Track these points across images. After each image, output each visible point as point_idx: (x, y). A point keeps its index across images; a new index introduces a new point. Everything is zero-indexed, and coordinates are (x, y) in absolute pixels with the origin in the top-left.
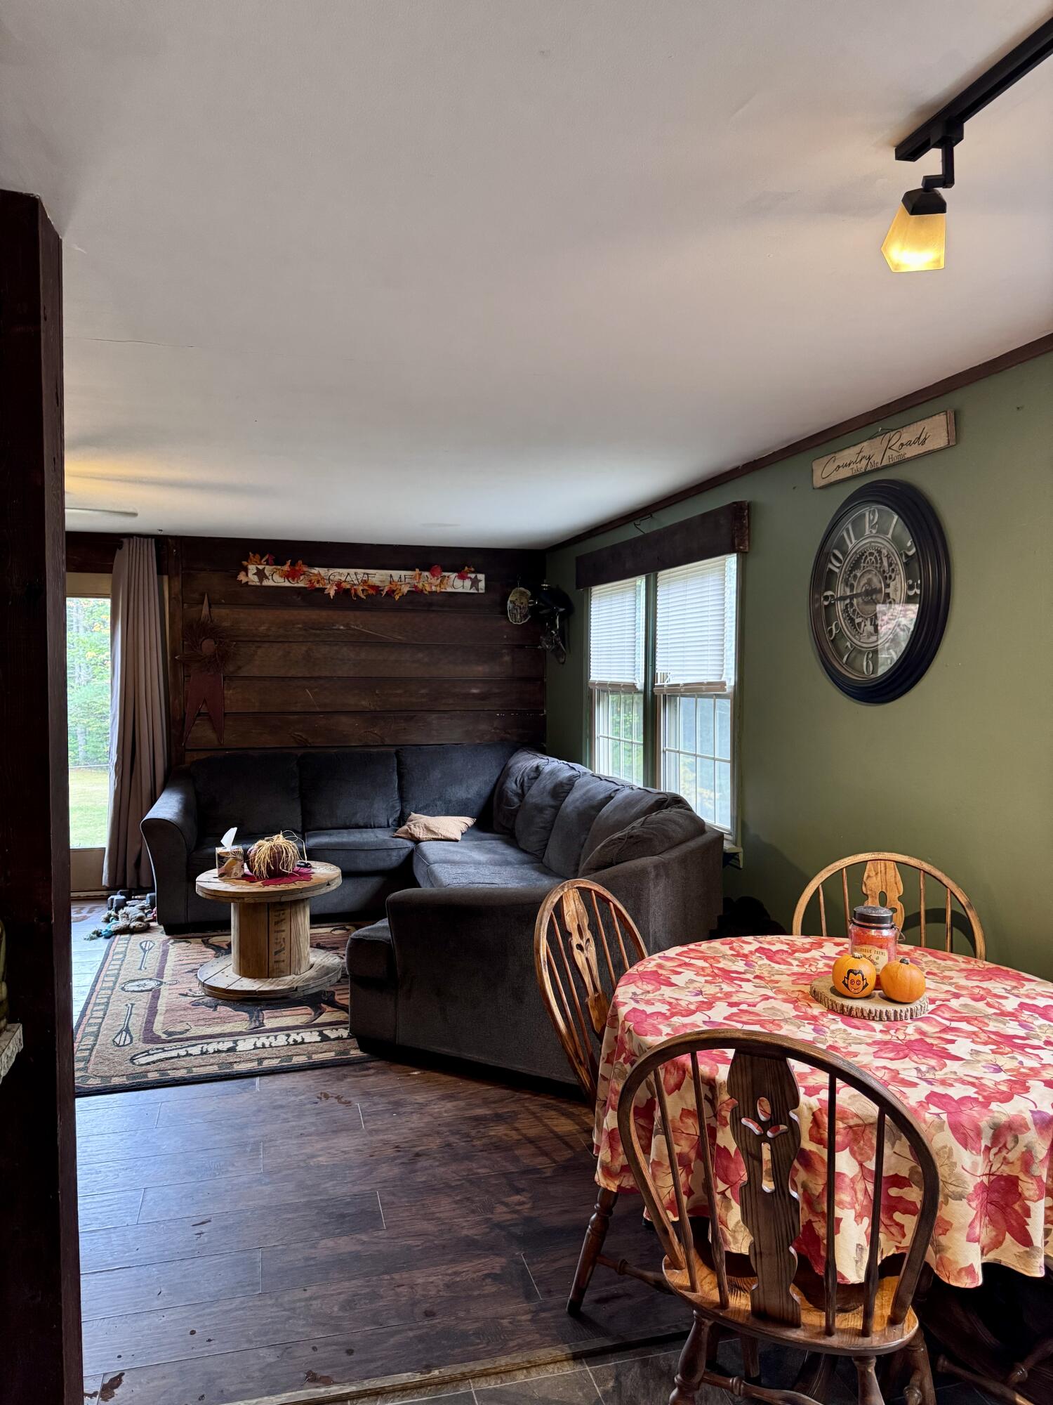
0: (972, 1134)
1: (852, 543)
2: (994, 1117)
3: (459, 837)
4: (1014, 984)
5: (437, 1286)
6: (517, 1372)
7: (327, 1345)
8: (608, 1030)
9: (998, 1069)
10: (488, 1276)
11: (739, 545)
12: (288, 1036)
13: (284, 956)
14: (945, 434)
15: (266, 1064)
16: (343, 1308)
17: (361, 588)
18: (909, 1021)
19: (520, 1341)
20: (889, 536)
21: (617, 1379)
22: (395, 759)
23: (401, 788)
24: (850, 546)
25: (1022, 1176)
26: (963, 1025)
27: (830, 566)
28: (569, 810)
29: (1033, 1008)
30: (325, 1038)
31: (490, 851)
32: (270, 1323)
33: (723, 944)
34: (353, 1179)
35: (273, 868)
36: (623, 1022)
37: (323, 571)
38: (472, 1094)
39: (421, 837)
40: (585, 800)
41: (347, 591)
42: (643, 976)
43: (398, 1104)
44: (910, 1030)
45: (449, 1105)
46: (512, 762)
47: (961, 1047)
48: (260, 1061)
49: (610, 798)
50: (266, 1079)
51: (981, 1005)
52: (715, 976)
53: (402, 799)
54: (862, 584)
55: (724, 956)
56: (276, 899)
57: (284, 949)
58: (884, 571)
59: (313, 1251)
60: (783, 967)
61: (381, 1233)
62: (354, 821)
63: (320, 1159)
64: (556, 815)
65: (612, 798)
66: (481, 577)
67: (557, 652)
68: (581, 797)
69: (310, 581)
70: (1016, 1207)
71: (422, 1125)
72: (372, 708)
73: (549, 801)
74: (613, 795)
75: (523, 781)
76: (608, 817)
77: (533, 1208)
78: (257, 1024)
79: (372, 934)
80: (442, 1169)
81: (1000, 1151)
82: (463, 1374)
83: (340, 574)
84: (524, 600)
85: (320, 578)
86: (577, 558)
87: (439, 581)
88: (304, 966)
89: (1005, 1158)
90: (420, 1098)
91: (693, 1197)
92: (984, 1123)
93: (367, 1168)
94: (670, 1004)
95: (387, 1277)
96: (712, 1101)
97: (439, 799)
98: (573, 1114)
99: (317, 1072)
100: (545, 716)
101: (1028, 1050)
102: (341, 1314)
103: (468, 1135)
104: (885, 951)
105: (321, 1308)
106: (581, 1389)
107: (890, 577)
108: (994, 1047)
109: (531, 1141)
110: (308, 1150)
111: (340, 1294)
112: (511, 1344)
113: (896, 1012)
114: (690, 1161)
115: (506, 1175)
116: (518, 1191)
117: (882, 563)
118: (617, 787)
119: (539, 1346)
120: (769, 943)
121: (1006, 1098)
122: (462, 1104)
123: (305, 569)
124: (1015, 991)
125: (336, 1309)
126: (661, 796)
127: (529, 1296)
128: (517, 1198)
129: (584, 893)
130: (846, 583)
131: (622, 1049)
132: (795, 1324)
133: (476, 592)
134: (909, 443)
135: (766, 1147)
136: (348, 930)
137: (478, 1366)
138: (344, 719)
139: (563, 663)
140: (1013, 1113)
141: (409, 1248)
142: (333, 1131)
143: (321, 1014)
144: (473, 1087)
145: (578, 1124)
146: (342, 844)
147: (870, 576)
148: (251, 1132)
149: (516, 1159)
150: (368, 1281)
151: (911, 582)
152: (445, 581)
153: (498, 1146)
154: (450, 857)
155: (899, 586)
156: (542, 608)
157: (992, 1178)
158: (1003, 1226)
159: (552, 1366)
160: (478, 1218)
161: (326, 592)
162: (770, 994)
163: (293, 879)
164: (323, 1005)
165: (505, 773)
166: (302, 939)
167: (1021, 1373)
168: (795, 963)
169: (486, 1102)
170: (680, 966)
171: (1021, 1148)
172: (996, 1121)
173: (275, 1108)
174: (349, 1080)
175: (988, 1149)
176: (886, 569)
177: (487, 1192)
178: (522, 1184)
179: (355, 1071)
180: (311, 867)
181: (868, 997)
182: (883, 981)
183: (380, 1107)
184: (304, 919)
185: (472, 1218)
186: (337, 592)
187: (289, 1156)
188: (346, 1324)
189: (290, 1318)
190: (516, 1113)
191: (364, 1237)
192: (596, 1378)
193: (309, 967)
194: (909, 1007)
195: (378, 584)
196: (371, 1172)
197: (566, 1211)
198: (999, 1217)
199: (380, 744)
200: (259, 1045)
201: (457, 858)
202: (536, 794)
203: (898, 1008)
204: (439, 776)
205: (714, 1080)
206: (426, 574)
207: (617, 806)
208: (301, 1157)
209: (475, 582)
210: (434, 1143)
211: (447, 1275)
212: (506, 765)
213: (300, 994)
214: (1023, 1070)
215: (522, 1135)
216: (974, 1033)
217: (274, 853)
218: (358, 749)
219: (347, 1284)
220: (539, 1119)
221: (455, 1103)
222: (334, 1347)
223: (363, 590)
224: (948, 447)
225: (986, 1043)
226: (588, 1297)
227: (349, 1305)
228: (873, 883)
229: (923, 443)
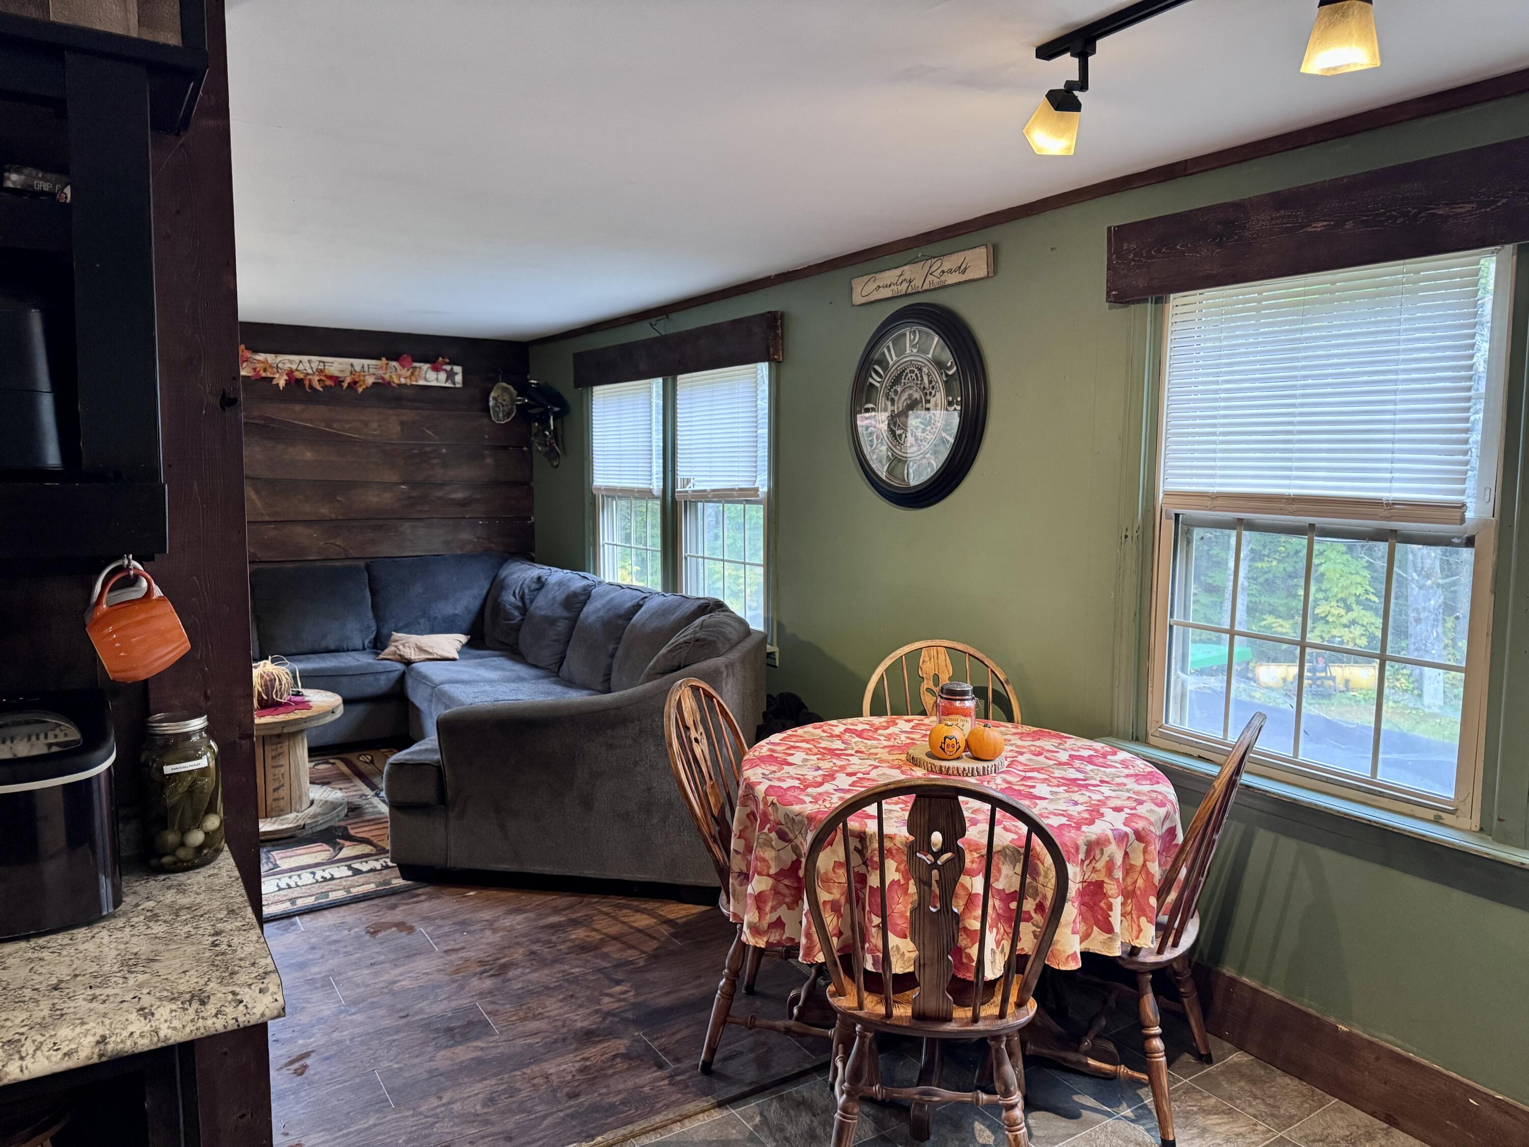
0: (1073, 850)
1: (892, 358)
2: (1086, 837)
3: (456, 656)
4: (1059, 741)
5: (571, 1072)
6: (672, 1126)
7: (483, 1137)
8: (740, 810)
9: (1076, 803)
10: (615, 1057)
11: (774, 355)
12: (314, 873)
13: (283, 792)
14: (985, 266)
15: (300, 903)
16: (484, 1105)
17: (317, 378)
18: (994, 774)
19: (665, 1102)
20: (930, 356)
21: (762, 1114)
22: (366, 574)
23: (375, 607)
24: (891, 363)
25: (1107, 880)
26: (1035, 774)
27: (871, 380)
28: (592, 619)
29: (1081, 758)
30: (357, 872)
31: (496, 668)
32: (416, 1131)
33: (815, 728)
34: (446, 996)
35: (265, 697)
36: (765, 798)
37: (270, 358)
38: (538, 905)
39: (413, 657)
40: (610, 610)
41: (299, 382)
42: (762, 760)
43: (463, 923)
44: (999, 781)
45: (520, 918)
46: (503, 573)
47: (1041, 790)
48: (293, 901)
49: (638, 606)
50: (307, 918)
51: (1041, 759)
52: (823, 754)
53: (377, 617)
54: (903, 399)
55: (821, 738)
56: (277, 731)
57: (283, 785)
58: (924, 388)
59: (431, 1063)
60: (875, 742)
61: (496, 1037)
62: (323, 644)
63: (403, 983)
64: (572, 628)
65: (641, 606)
66: (458, 369)
67: (552, 455)
68: (604, 606)
69: (254, 369)
70: (1102, 904)
71: (497, 939)
72: (333, 516)
73: (560, 612)
74: (641, 603)
75: (523, 593)
76: (644, 624)
77: (636, 995)
78: (271, 866)
79: (415, 757)
80: (536, 975)
81: (1090, 862)
82: (624, 1135)
83: (291, 362)
84: (507, 397)
85: (267, 367)
86: (575, 355)
87: (409, 373)
88: (306, 804)
89: (1094, 868)
90: (486, 915)
91: (843, 937)
92: (1081, 842)
93: (456, 985)
94: (799, 779)
95: (518, 1073)
96: (861, 852)
97: (423, 616)
98: (646, 909)
99: (362, 905)
100: (533, 523)
101: (1090, 788)
102: (486, 1110)
103: (549, 942)
104: (969, 719)
105: (463, 1109)
106: (734, 1127)
107: (931, 393)
108: (1066, 788)
109: (615, 938)
110: (386, 977)
111: (477, 1094)
112: (659, 1105)
113: (984, 768)
114: (840, 907)
115: (600, 970)
116: (618, 983)
117: (922, 379)
118: (645, 595)
119: (684, 1103)
120: (852, 724)
121: (1091, 822)
122: (531, 915)
123: (248, 354)
124: (1061, 747)
125: (478, 1107)
126: (702, 601)
127: (661, 1066)
128: (618, 988)
129: (695, 689)
130: (887, 396)
131: (769, 821)
132: (949, 1019)
133: (452, 385)
134: (950, 271)
135: (935, 872)
136: (333, 764)
137: (637, 1127)
138: (299, 529)
139: (557, 466)
140: (1099, 832)
141: (530, 1046)
142: (405, 957)
143: (341, 849)
144: (537, 899)
145: (654, 918)
146: (321, 670)
147: (911, 392)
148: (315, 969)
149: (605, 956)
150: (502, 1079)
151: (950, 399)
152: (417, 373)
153: (583, 948)
154: (456, 676)
155: (939, 402)
156: (532, 407)
157: (1085, 884)
158: (1092, 921)
159: (701, 1115)
160: (588, 1011)
161: (274, 382)
162: (876, 764)
163: (290, 708)
164: (338, 840)
165: (497, 586)
166: (302, 773)
167: (1087, 1044)
168: (882, 738)
169: (556, 911)
170: (789, 748)
171: (1105, 858)
172: (1089, 838)
173: (330, 943)
174: (401, 908)
175: (1083, 861)
176: (927, 386)
177: (588, 987)
178: (619, 976)
179: (404, 898)
180: (302, 695)
181: (958, 758)
182: (972, 744)
183: (446, 929)
184: (302, 752)
185: (581, 1011)
186: (288, 383)
187: (368, 986)
188: (493, 1118)
189: (436, 1123)
190: (591, 917)
191: (479, 1044)
192: (743, 1117)
193: (309, 804)
194: (993, 763)
195: (337, 374)
196: (462, 987)
197: (669, 993)
198: (1089, 915)
199: (344, 556)
200: (283, 885)
201: (465, 677)
202: (541, 605)
203: (985, 764)
204: (421, 591)
205: (864, 833)
206: (394, 363)
207: (654, 614)
208: (381, 985)
209: (451, 375)
210: (518, 954)
211: (576, 1062)
212: (495, 577)
213: (307, 832)
214: (1093, 802)
215: (605, 934)
216: (1046, 779)
217: (266, 681)
218: (318, 564)
219: (480, 1085)
220: (615, 918)
221: (525, 915)
222: (491, 1138)
223: (319, 381)
224: (988, 277)
225: (1058, 786)
226: (717, 1057)
227: (491, 1100)
228: (927, 667)
229: (964, 272)
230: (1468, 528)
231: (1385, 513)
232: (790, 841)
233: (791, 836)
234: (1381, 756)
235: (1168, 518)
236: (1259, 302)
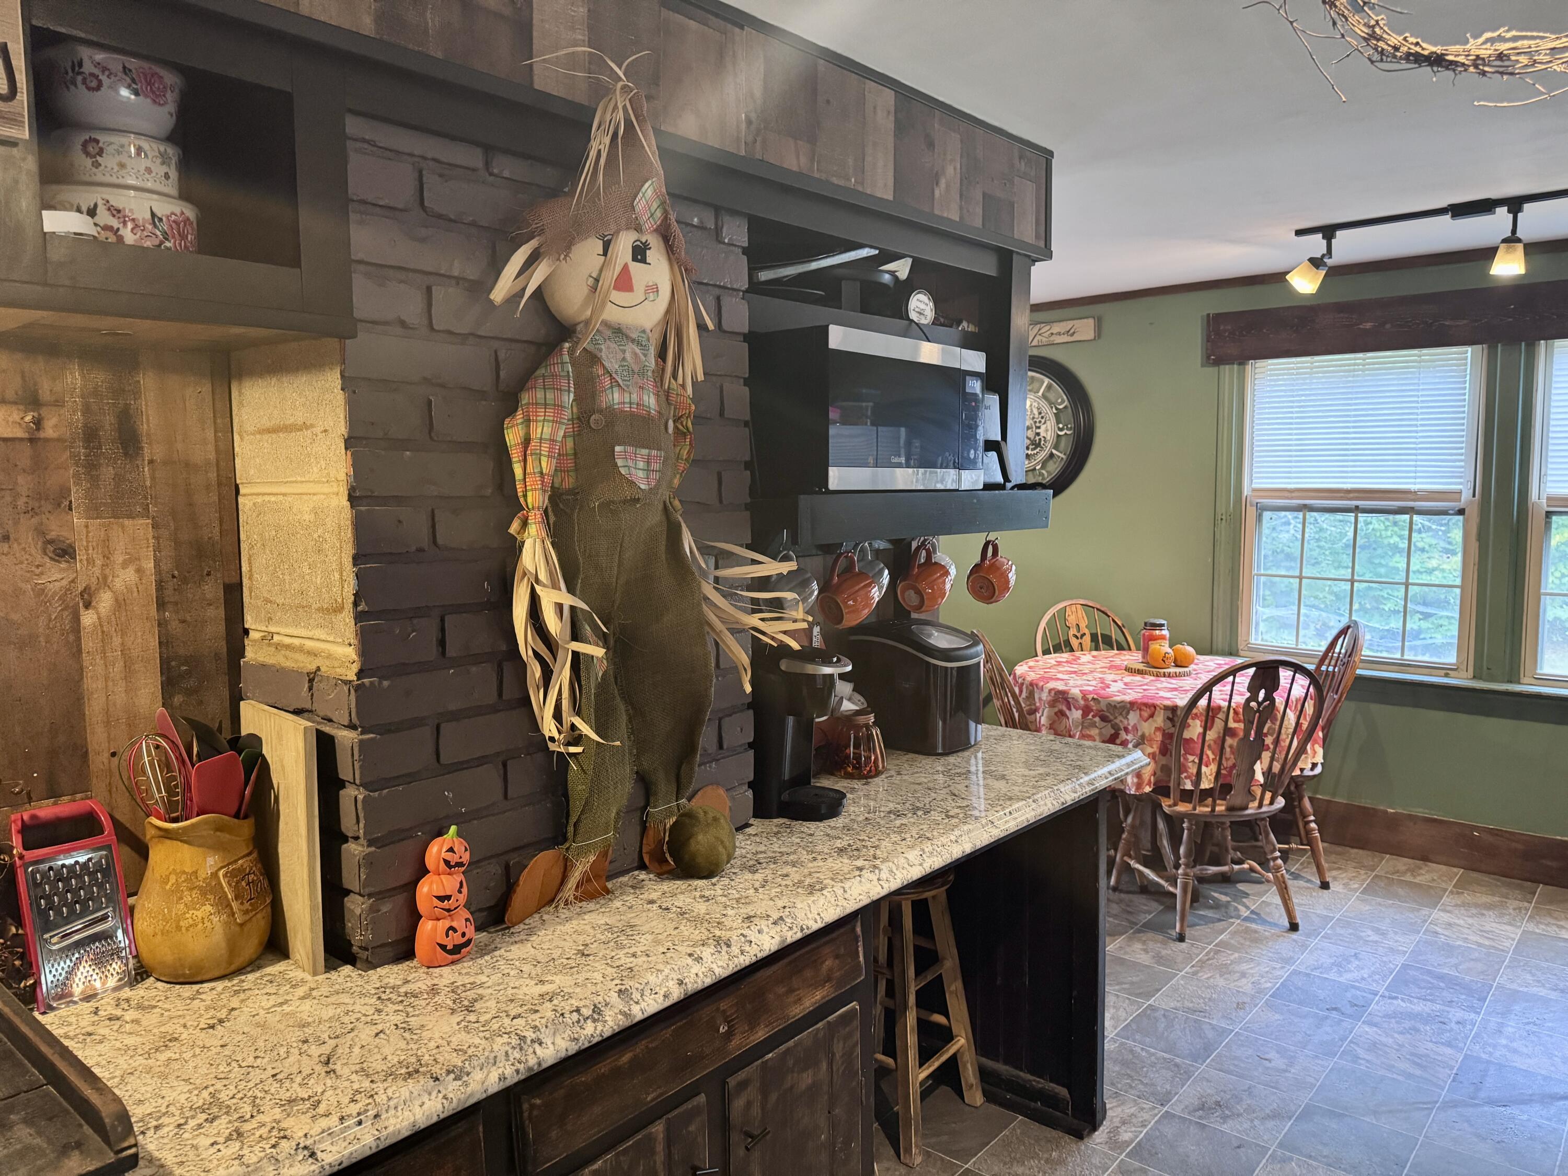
14: (1092, 332)
20: (1040, 395)
58: (1035, 418)
107: (1041, 422)
117: (1033, 412)
132: (1246, 808)
134: (1059, 334)
151: (1060, 426)
155: (1049, 428)
176: (1037, 416)
224: (1093, 340)
228: (1072, 620)
229: (1072, 335)
230: (1461, 505)
231: (1413, 497)
232: (1110, 721)
233: (1111, 717)
234: (1406, 643)
235: (1251, 505)
236: (1312, 369)
